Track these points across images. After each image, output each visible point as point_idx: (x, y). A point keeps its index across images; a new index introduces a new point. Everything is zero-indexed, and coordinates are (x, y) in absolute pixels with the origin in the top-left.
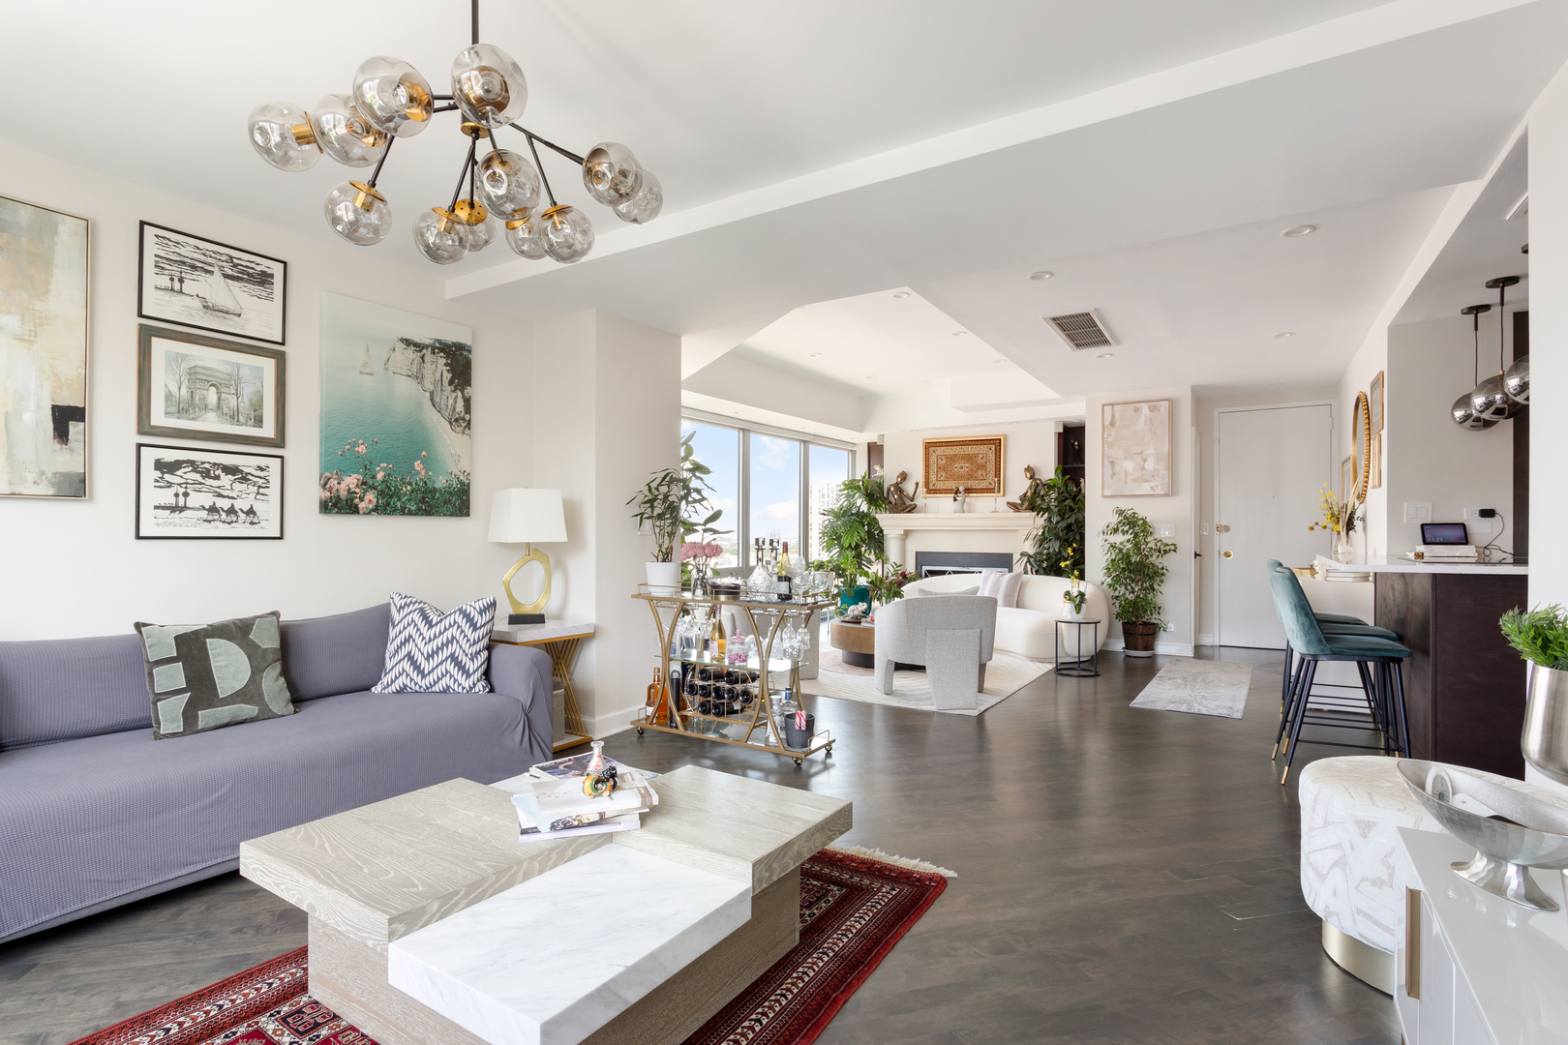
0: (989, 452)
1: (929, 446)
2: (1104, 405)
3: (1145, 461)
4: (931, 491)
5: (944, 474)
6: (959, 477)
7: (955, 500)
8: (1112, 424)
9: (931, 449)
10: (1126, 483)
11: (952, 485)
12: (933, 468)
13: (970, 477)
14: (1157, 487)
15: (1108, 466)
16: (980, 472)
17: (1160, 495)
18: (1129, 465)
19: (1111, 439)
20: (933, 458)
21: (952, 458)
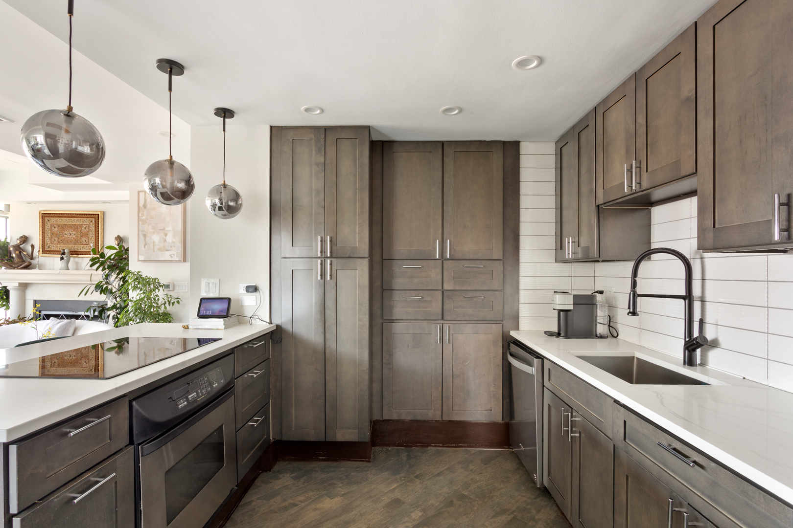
0: (89, 223)
1: (44, 216)
2: (139, 192)
3: (166, 235)
4: (45, 251)
5: (56, 239)
6: (68, 242)
7: (62, 259)
8: (145, 206)
9: (47, 219)
10: (154, 252)
11: (60, 247)
12: (48, 234)
13: (76, 242)
14: (174, 255)
15: (142, 237)
16: (84, 239)
17: (176, 261)
18: (156, 238)
19: (144, 218)
20: (48, 226)
21: (63, 227)
